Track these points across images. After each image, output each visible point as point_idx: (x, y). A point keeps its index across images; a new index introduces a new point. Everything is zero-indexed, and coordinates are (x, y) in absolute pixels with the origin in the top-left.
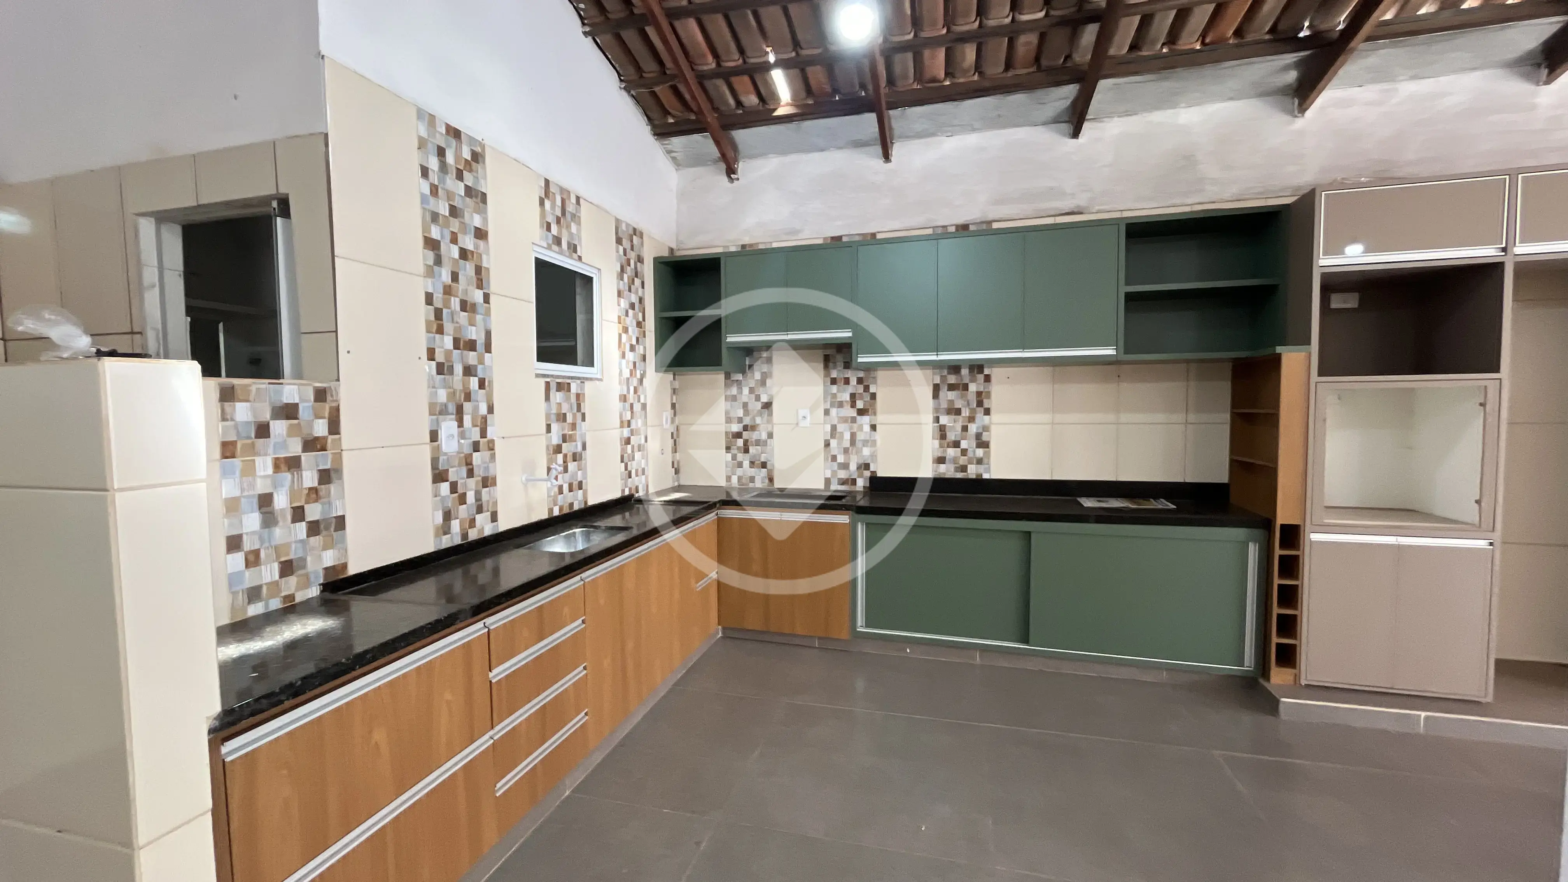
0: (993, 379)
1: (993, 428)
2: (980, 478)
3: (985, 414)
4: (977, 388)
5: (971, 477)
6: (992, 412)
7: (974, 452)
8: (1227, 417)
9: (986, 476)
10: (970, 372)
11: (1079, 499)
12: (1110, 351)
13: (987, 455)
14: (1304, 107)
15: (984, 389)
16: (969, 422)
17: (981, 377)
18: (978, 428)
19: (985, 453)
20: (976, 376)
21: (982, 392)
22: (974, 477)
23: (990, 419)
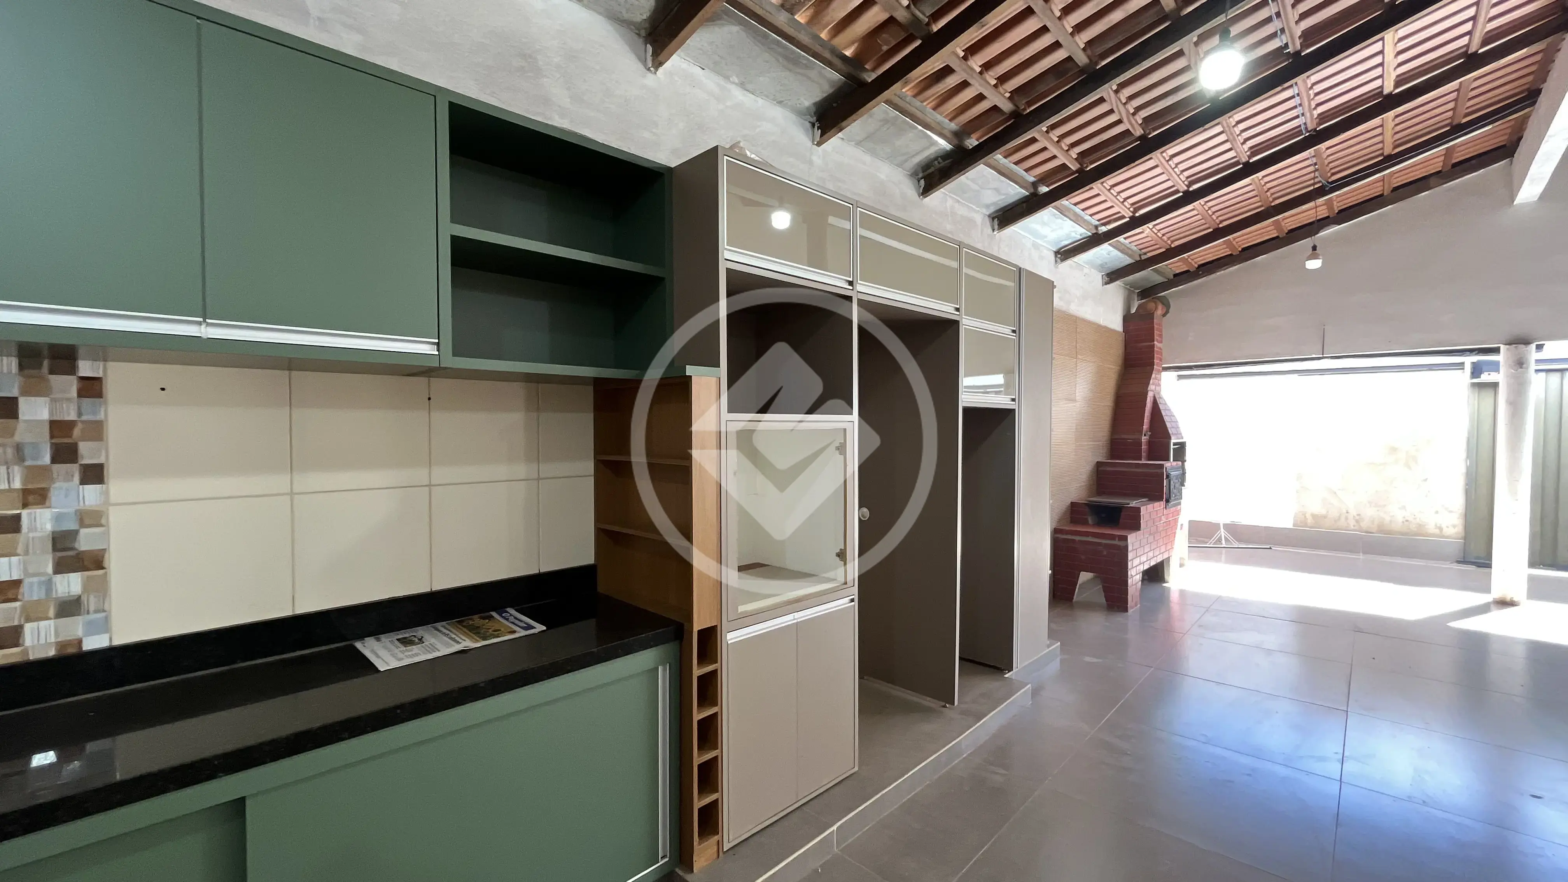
0: (111, 388)
1: (115, 518)
2: (71, 650)
3: (84, 481)
4: (51, 413)
5: (34, 655)
6: (110, 472)
7: (49, 585)
8: (588, 466)
9: (93, 643)
10: (21, 367)
11: (359, 645)
12: (423, 347)
13: (102, 589)
14: (660, 58)
15: (80, 414)
16: (25, 506)
17: (67, 385)
18: (58, 518)
19: (86, 586)
20: (48, 381)
21: (71, 424)
22: (52, 653)
23: (107, 493)
